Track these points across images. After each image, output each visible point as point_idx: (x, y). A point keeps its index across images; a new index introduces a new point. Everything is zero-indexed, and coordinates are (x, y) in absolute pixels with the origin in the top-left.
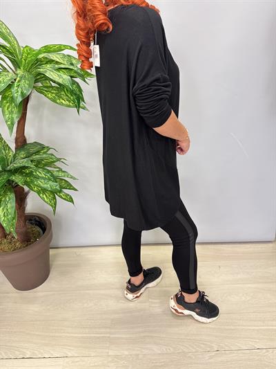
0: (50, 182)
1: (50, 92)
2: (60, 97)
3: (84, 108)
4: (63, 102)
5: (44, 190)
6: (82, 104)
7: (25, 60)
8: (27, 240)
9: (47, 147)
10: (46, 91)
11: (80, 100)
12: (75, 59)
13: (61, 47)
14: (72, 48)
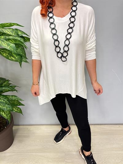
1: (5, 52)
2: (11, 55)
3: (26, 62)
6: (24, 59)
9: (8, 80)
10: (3, 52)
11: (23, 57)
12: (20, 31)
13: (11, 24)
14: (18, 25)
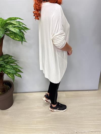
0: (12, 70)
1: (12, 35)
2: (16, 37)
4: (17, 39)
5: (9, 73)
6: (24, 40)
7: (1, 23)
8: (4, 91)
9: (11, 56)
10: (10, 35)
11: (23, 39)
12: (21, 23)
13: (16, 18)
14: (20, 19)
